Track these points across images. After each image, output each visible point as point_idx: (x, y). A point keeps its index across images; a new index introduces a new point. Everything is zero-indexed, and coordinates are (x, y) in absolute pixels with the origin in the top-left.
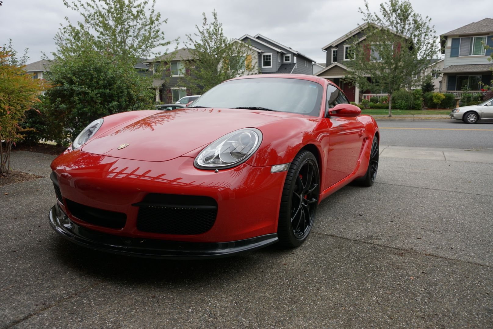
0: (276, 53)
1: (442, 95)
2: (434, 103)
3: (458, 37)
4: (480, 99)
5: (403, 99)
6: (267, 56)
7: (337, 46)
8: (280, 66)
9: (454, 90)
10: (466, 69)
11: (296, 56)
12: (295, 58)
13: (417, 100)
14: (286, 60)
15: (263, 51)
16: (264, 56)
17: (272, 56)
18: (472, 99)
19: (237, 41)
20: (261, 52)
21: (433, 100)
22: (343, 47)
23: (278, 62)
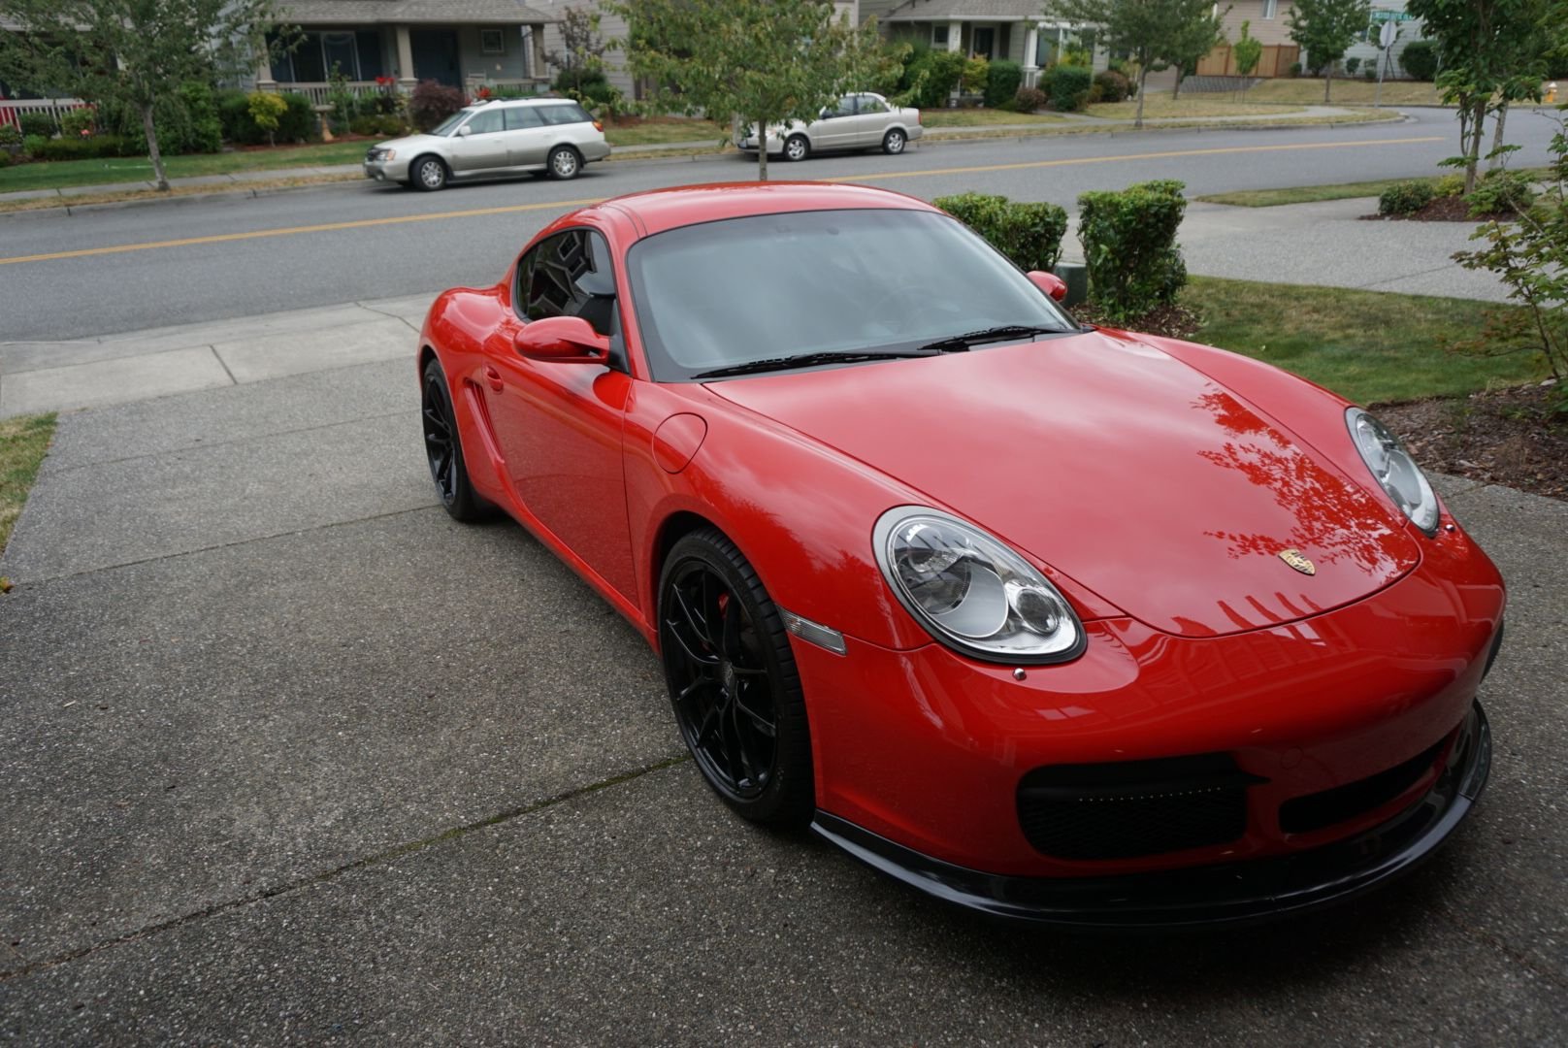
1: (276, 101)
2: (258, 127)
10: (316, 12)
13: (203, 121)
18: (358, 109)
21: (253, 118)
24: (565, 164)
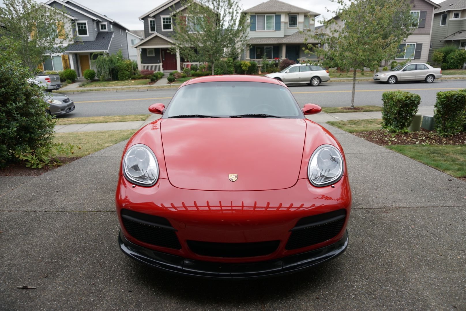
0: (92, 21)
1: (248, 63)
2: (243, 70)
3: (254, 14)
4: (274, 66)
5: (218, 67)
6: (82, 24)
7: (154, 17)
8: (96, 34)
9: (255, 58)
10: (263, 41)
11: (112, 25)
12: (111, 26)
13: (230, 68)
14: (102, 29)
15: (77, 19)
16: (78, 24)
17: (88, 24)
18: (269, 66)
19: (43, 5)
20: (75, 19)
21: (242, 68)
22: (160, 17)
23: (95, 31)
24: (316, 82)
